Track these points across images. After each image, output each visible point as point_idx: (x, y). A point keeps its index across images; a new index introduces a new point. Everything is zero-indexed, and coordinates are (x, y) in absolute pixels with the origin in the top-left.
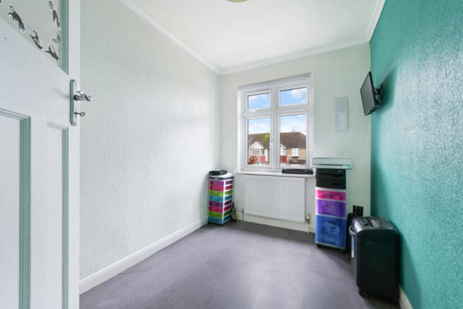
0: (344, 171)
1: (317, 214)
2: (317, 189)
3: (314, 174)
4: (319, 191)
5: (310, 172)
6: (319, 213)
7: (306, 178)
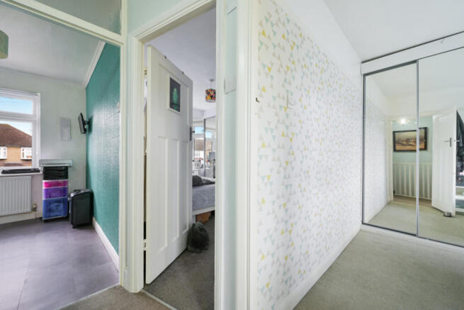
0: (67, 168)
1: (44, 199)
2: (44, 181)
3: (41, 173)
4: (46, 183)
5: (36, 171)
6: (46, 197)
7: (32, 176)
